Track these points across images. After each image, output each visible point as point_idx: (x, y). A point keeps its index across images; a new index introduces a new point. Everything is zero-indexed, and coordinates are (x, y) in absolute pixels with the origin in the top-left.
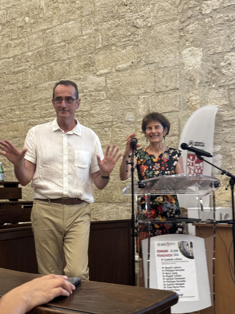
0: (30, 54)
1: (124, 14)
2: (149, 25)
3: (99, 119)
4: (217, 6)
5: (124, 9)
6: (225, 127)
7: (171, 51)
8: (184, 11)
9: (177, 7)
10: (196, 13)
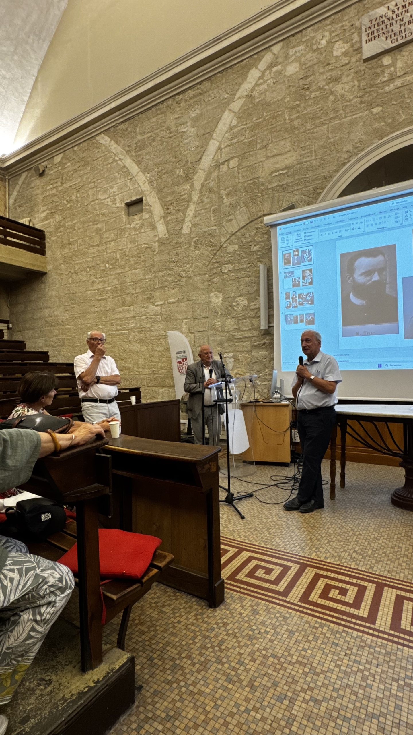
0: (109, 288)
1: (173, 267)
2: (189, 276)
3: (157, 333)
6: (236, 342)
7: (203, 293)
8: (211, 270)
9: (207, 267)
10: (218, 271)
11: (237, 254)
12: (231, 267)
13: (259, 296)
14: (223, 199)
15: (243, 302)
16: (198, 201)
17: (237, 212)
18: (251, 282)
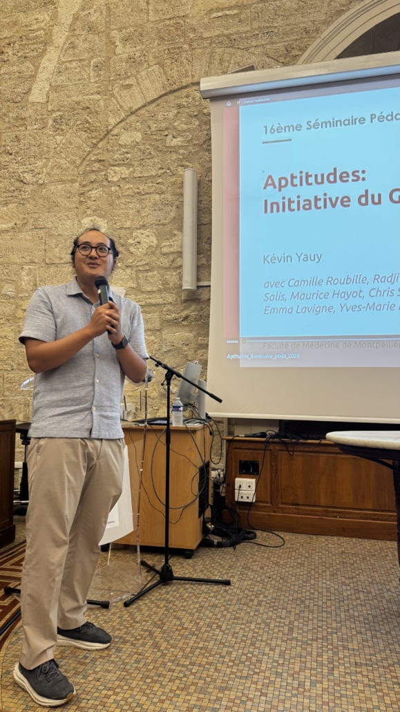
1: (7, 164)
2: (40, 182)
4: (126, 174)
5: (7, 158)
7: (67, 217)
8: (85, 174)
9: (78, 167)
10: (101, 178)
11: (140, 150)
12: (127, 172)
13: (181, 229)
14: (116, 47)
15: (148, 238)
16: (65, 43)
17: (143, 73)
18: (165, 204)
